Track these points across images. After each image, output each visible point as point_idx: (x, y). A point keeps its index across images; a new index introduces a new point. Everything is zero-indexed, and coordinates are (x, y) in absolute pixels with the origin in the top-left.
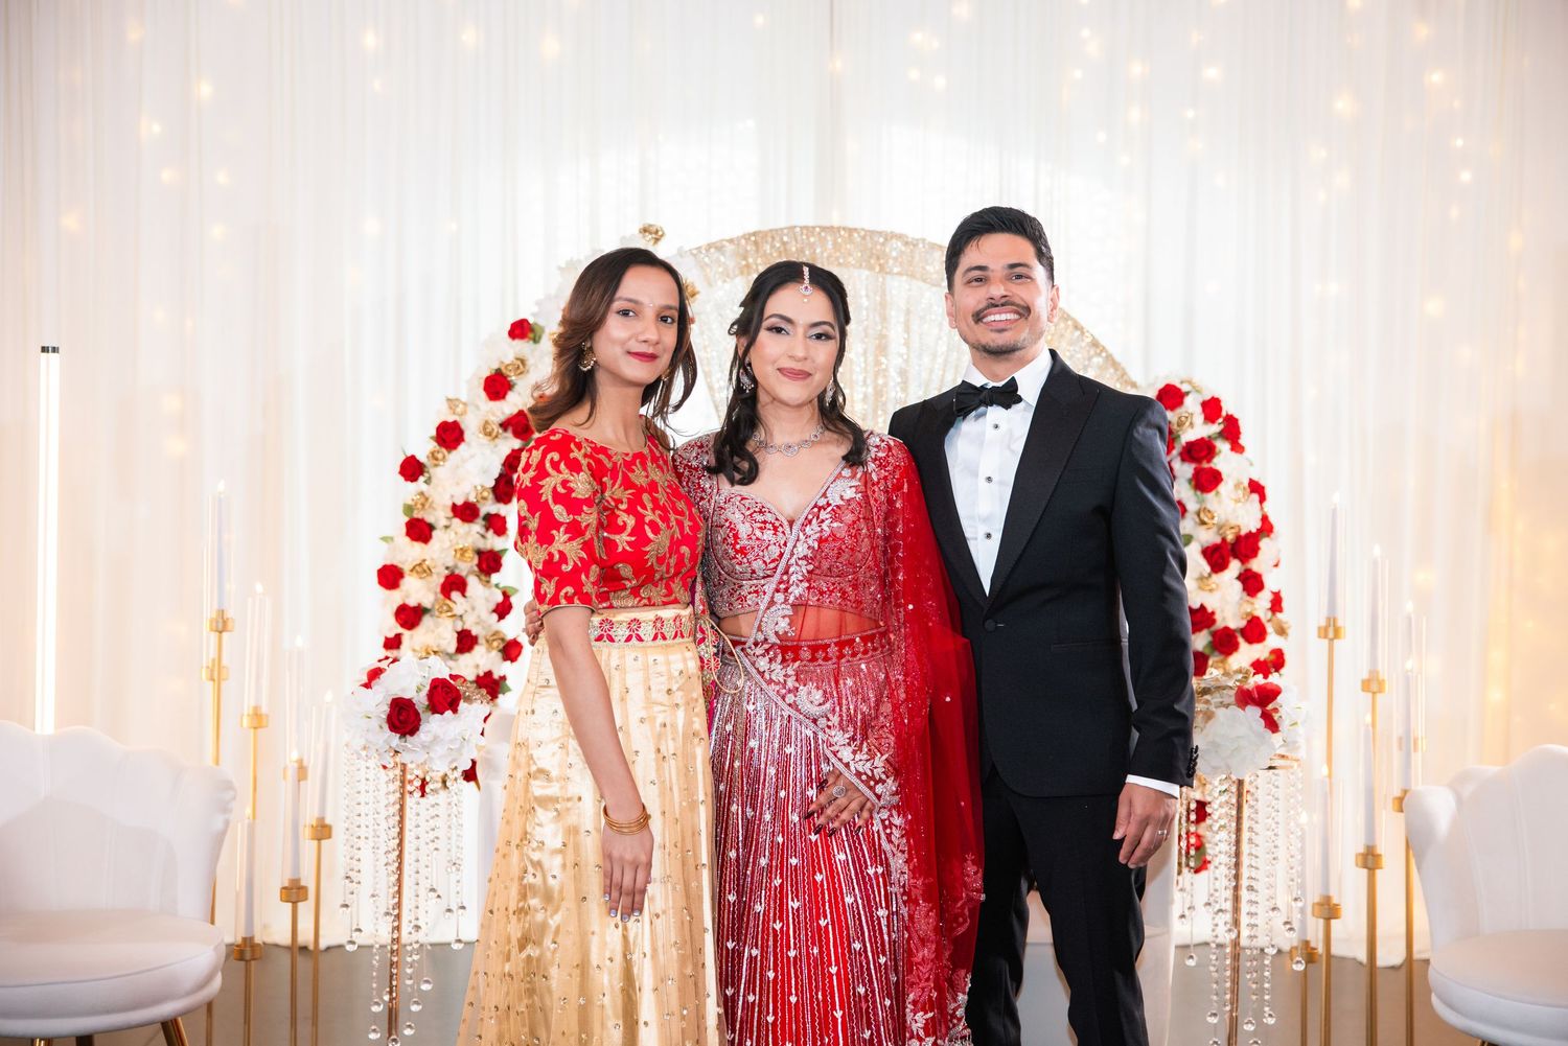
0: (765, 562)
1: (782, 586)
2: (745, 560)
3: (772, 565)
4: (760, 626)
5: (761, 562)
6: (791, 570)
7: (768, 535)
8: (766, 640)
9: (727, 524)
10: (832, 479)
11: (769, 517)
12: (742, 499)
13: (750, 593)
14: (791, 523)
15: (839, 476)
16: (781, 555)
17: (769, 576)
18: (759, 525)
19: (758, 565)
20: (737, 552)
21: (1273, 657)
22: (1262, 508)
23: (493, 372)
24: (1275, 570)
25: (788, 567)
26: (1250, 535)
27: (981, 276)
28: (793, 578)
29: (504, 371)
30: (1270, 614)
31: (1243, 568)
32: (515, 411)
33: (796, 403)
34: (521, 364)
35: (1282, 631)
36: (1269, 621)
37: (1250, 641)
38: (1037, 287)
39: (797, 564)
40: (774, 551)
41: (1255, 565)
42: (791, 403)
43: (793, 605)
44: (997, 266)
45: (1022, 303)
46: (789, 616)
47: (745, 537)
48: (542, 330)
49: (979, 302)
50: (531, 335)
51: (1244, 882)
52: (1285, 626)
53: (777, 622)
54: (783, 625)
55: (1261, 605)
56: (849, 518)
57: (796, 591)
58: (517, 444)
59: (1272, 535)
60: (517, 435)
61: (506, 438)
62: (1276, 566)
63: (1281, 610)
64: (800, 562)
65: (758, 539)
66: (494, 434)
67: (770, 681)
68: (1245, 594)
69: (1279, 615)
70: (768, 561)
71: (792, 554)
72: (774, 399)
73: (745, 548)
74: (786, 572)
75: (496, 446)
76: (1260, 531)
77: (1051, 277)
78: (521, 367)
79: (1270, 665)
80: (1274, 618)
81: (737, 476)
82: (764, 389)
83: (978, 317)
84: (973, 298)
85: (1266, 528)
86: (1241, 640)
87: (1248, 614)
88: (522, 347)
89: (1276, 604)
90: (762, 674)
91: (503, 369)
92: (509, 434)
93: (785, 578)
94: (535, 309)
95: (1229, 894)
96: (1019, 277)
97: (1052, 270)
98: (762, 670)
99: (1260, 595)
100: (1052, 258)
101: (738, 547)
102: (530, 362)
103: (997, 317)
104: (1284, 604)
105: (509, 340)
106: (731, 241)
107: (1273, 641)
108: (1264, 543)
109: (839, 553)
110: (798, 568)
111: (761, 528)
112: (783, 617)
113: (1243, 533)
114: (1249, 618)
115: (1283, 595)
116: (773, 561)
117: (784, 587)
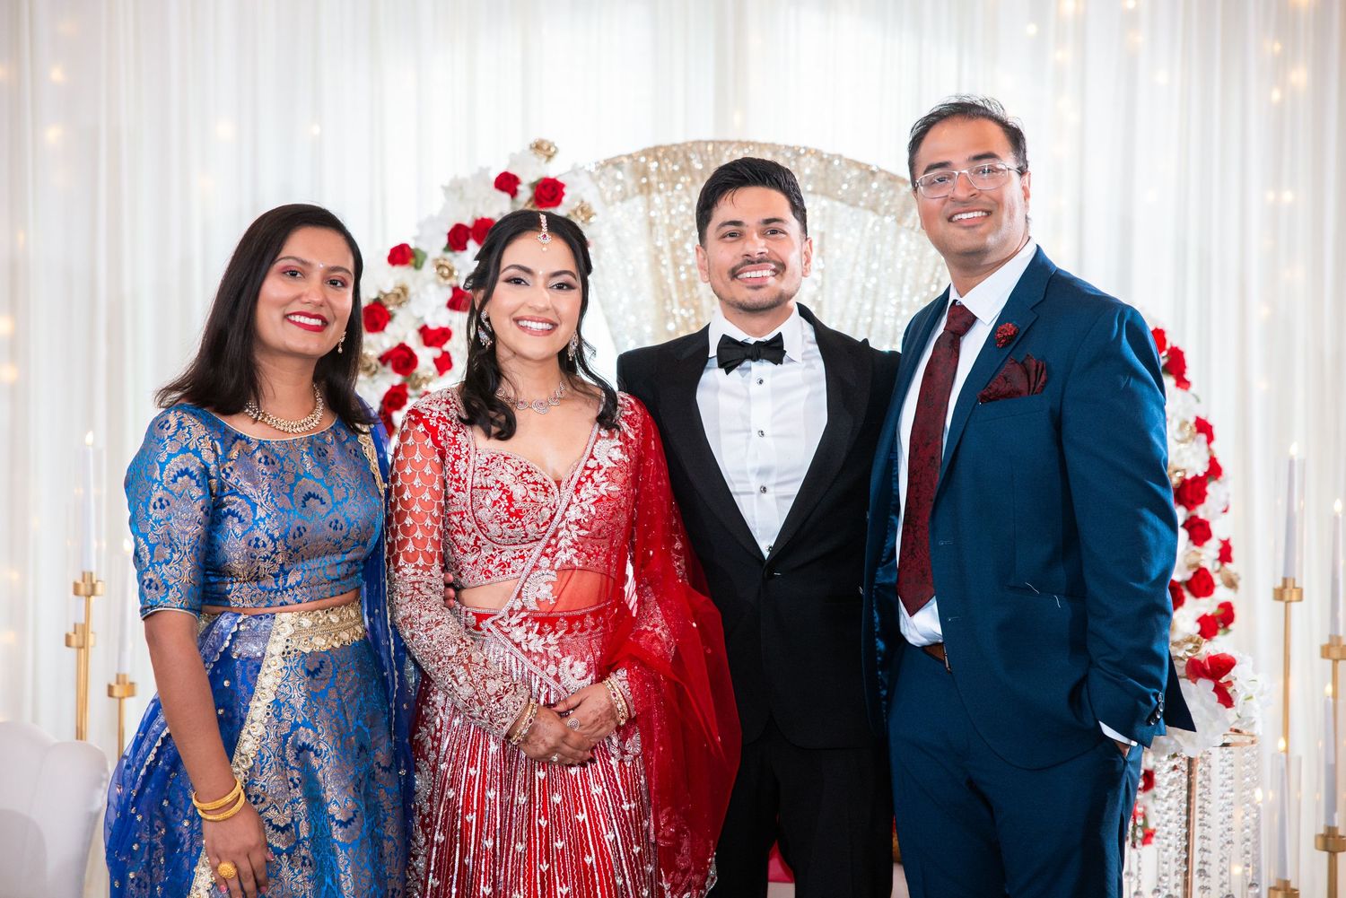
0: (538, 526)
1: (549, 551)
2: (519, 523)
3: (543, 529)
4: (520, 591)
5: (534, 525)
6: (560, 534)
7: (541, 498)
8: (524, 608)
9: (499, 485)
10: (593, 439)
11: (538, 478)
12: (506, 458)
13: (514, 559)
14: (558, 483)
15: (599, 436)
16: (552, 517)
17: (537, 540)
18: (532, 486)
19: (531, 528)
20: (511, 515)
21: (1222, 611)
22: (1210, 450)
23: (371, 302)
24: (1224, 516)
25: (557, 530)
26: (1196, 479)
27: (735, 231)
28: (562, 544)
29: (386, 302)
30: (1218, 565)
31: (1189, 515)
32: (395, 344)
33: (540, 358)
34: (402, 295)
35: (1231, 584)
36: (1218, 571)
37: (1197, 595)
38: (792, 244)
39: (567, 528)
40: (547, 513)
41: (1201, 512)
42: (534, 358)
43: (557, 571)
44: (752, 221)
45: (778, 260)
46: (552, 582)
47: (520, 499)
48: (425, 255)
49: (735, 257)
50: (412, 261)
51: (1196, 867)
52: (1234, 578)
53: (541, 590)
54: (546, 592)
55: (1208, 555)
56: (619, 477)
57: (563, 557)
58: (397, 379)
59: (1221, 479)
60: (397, 369)
61: (384, 373)
62: (1225, 511)
63: (1230, 560)
64: (571, 527)
65: (532, 501)
66: (373, 368)
67: (528, 653)
68: (1191, 543)
69: (1228, 565)
70: (541, 524)
71: (563, 518)
72: (515, 353)
73: (520, 511)
74: (555, 536)
75: (374, 382)
76: (1207, 474)
77: (805, 230)
78: (402, 294)
79: (1218, 620)
80: (1222, 569)
81: (495, 430)
82: (504, 344)
83: (734, 274)
84: (727, 254)
85: (1215, 470)
86: (1187, 594)
87: (1196, 565)
88: (402, 274)
89: (1225, 554)
90: (518, 645)
91: (382, 297)
92: (389, 369)
93: (553, 542)
94: (416, 232)
95: (1179, 879)
96: (774, 232)
97: (805, 221)
98: (517, 641)
99: (1207, 544)
100: (805, 211)
101: (512, 510)
102: (412, 290)
103: (753, 274)
104: (1234, 554)
105: (389, 266)
106: (630, 156)
107: (1221, 594)
108: (1212, 488)
109: (613, 514)
110: (568, 533)
111: (533, 489)
112: (547, 583)
113: (1189, 477)
114: (1195, 570)
115: (1232, 543)
116: (544, 524)
117: (551, 552)
